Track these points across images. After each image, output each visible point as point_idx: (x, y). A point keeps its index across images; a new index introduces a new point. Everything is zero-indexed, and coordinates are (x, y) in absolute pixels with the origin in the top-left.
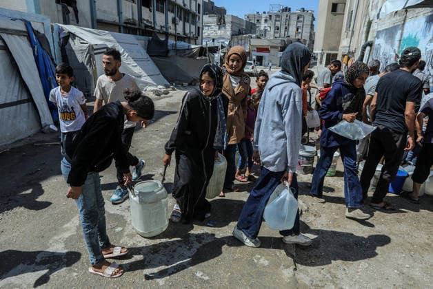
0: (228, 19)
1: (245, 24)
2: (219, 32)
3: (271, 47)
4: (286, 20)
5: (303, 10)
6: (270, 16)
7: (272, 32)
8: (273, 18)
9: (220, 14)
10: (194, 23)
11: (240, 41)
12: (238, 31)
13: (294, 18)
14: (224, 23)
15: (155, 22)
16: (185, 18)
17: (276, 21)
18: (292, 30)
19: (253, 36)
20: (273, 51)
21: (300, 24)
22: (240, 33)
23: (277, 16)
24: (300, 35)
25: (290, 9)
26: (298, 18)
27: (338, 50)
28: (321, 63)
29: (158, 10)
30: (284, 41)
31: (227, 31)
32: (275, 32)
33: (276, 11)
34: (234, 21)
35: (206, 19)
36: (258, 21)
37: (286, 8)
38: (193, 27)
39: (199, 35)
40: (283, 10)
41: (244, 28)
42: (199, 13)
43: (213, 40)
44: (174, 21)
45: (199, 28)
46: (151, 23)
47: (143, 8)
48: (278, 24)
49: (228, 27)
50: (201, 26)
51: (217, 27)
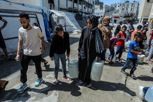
0: (104, 6)
2: (100, 11)
3: (120, 16)
4: (127, 6)
5: (135, 1)
6: (121, 5)
7: (121, 11)
8: (122, 5)
9: (101, 4)
10: (91, 8)
11: (108, 15)
12: (107, 10)
13: (130, 5)
14: (103, 8)
15: (78, 8)
16: (88, 6)
17: (123, 6)
18: (129, 10)
19: (113, 12)
20: (120, 18)
21: (133, 7)
22: (108, 11)
23: (123, 4)
24: (132, 11)
25: (129, 1)
26: (132, 5)
27: (148, 17)
28: (141, 22)
29: (79, 4)
30: (126, 14)
31: (104, 11)
32: (122, 11)
33: (123, 2)
34: (106, 7)
35: (96, 6)
36: (115, 6)
37: (127, 1)
38: (91, 10)
39: (93, 12)
40: (126, 2)
41: (110, 9)
42: (93, 4)
43: (98, 14)
44: (85, 8)
45: (93, 10)
46: (77, 8)
47: (74, 3)
48: (123, 7)
49: (104, 9)
51: (100, 9)
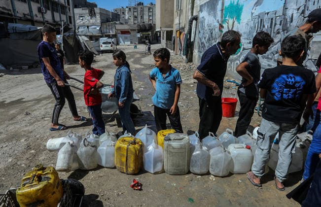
0: (97, 10)
1: (111, 14)
2: (91, 21)
3: (131, 30)
4: (141, 11)
5: (152, 4)
6: (130, 9)
7: (132, 20)
8: (132, 10)
9: (91, 8)
10: (64, 13)
11: (108, 28)
12: (105, 19)
13: (146, 10)
14: (95, 13)
15: (14, 10)
16: (52, 8)
17: (134, 12)
18: (146, 17)
19: (118, 22)
20: (132, 33)
21: (150, 14)
22: (108, 21)
23: (134, 8)
24: (151, 21)
25: (143, 4)
26: (149, 10)
27: (172, 28)
28: (163, 39)
30: (139, 25)
31: (98, 20)
32: (134, 20)
33: (133, 5)
34: (102, 12)
35: (77, 11)
36: (123, 13)
37: (140, 3)
38: (64, 17)
39: (71, 23)
40: (138, 4)
41: (111, 17)
42: (69, 4)
43: (88, 27)
44: (40, 10)
45: (70, 17)
46: (10, 10)
48: (136, 14)
49: (98, 17)
50: (72, 15)
51: (90, 17)
